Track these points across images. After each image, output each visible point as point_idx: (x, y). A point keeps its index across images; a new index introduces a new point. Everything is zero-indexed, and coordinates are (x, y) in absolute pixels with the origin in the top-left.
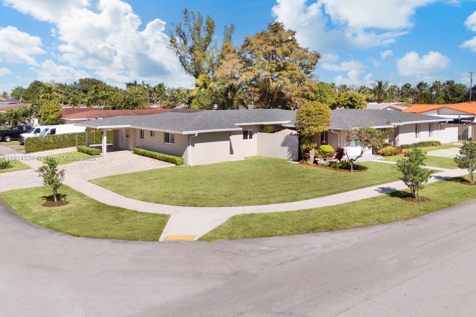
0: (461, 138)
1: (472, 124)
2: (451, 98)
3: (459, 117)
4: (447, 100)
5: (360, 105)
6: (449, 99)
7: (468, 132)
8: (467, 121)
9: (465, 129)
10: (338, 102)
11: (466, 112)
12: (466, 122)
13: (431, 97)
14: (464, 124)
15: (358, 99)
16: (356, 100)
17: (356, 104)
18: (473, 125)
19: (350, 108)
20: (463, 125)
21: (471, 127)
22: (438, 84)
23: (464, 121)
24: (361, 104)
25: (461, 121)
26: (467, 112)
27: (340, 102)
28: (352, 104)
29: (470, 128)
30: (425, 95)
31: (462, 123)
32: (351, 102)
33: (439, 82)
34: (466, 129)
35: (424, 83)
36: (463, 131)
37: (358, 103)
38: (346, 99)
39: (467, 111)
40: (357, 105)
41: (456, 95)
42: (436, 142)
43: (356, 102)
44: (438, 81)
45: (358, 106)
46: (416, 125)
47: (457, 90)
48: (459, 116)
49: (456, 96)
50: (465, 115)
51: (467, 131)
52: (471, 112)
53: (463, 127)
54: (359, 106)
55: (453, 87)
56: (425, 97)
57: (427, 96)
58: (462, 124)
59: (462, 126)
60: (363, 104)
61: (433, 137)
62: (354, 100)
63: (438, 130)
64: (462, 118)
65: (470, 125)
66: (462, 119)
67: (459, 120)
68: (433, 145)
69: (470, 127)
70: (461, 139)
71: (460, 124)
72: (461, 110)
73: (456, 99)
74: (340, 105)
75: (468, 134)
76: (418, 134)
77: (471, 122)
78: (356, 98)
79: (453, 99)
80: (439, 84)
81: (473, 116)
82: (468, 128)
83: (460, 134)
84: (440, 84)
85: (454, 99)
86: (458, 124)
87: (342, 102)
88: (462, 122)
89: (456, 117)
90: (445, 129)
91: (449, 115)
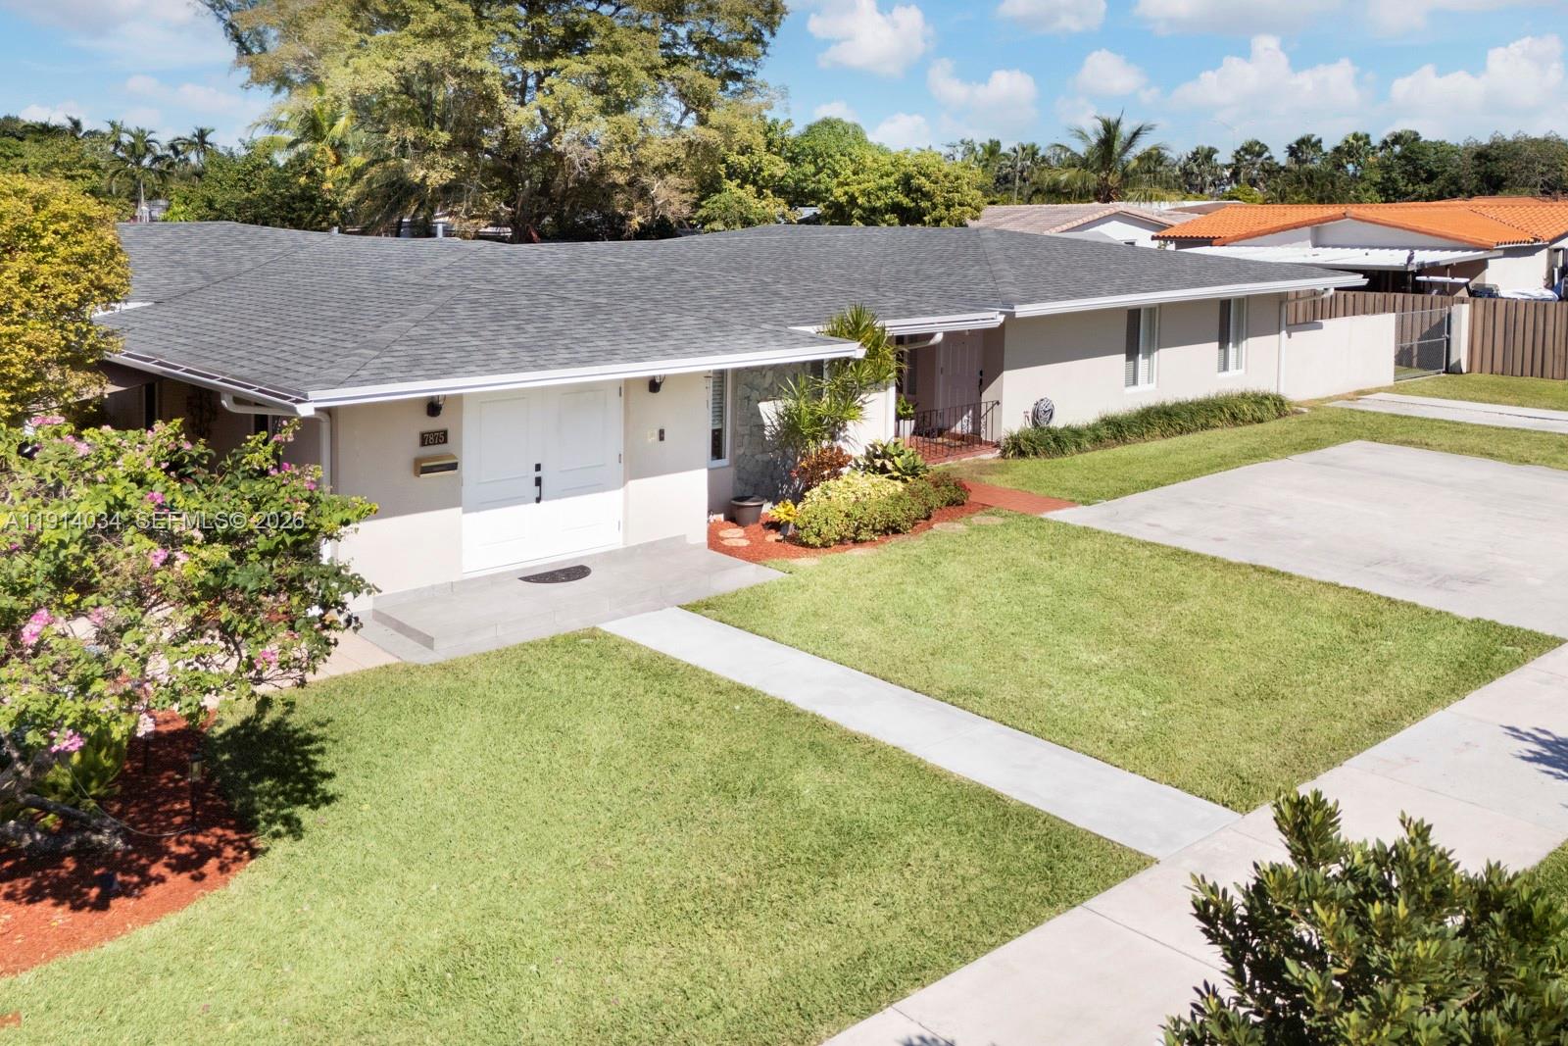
0: (1415, 360)
1: (1472, 294)
2: (1406, 186)
3: (1410, 259)
4: (1391, 192)
5: (948, 208)
6: (1396, 191)
7: (1449, 332)
8: (1448, 279)
9: (1436, 320)
10: (853, 194)
11: (1445, 237)
12: (1443, 285)
13: (1333, 184)
14: (1429, 292)
15: (936, 183)
16: (928, 186)
17: (928, 204)
18: (1480, 301)
19: (903, 223)
20: (1428, 298)
21: (1466, 309)
22: (1361, 143)
23: (1432, 278)
24: (953, 205)
25: (1418, 278)
26: (1450, 239)
27: (857, 195)
28: (913, 205)
29: (1463, 315)
30: (1312, 177)
31: (1421, 292)
32: (907, 196)
33: (1367, 136)
34: (1443, 320)
35: (1314, 140)
36: (1426, 328)
37: (939, 200)
38: (884, 182)
39: (1452, 233)
40: (935, 207)
41: (1424, 176)
42: (1260, 400)
43: (927, 196)
44: (1361, 132)
45: (936, 214)
46: (1134, 314)
47: (1431, 161)
48: (1407, 253)
49: (1422, 180)
50: (1443, 249)
51: (1445, 325)
52: (1469, 236)
53: (1427, 311)
54: (941, 211)
55: (1412, 152)
56: (1310, 182)
57: (1319, 179)
58: (1419, 297)
59: (1419, 304)
60: (961, 204)
61: (1242, 371)
62: (919, 189)
63: (1279, 332)
64: (1423, 264)
65: (1462, 301)
66: (1424, 269)
67: (1408, 273)
68: (1235, 419)
69: (1460, 311)
70: (1415, 364)
71: (1410, 297)
72: (1424, 227)
73: (1423, 188)
74: (860, 207)
75: (1448, 341)
76: (1142, 361)
77: (1466, 285)
78: (927, 176)
79: (1410, 188)
80: (1365, 144)
81: (1480, 254)
82: (1449, 316)
83: (1407, 344)
84: (1368, 143)
85: (1414, 191)
86: (1400, 296)
87: (866, 194)
88: (1424, 282)
89: (1394, 259)
90: (1320, 327)
91: (1367, 250)
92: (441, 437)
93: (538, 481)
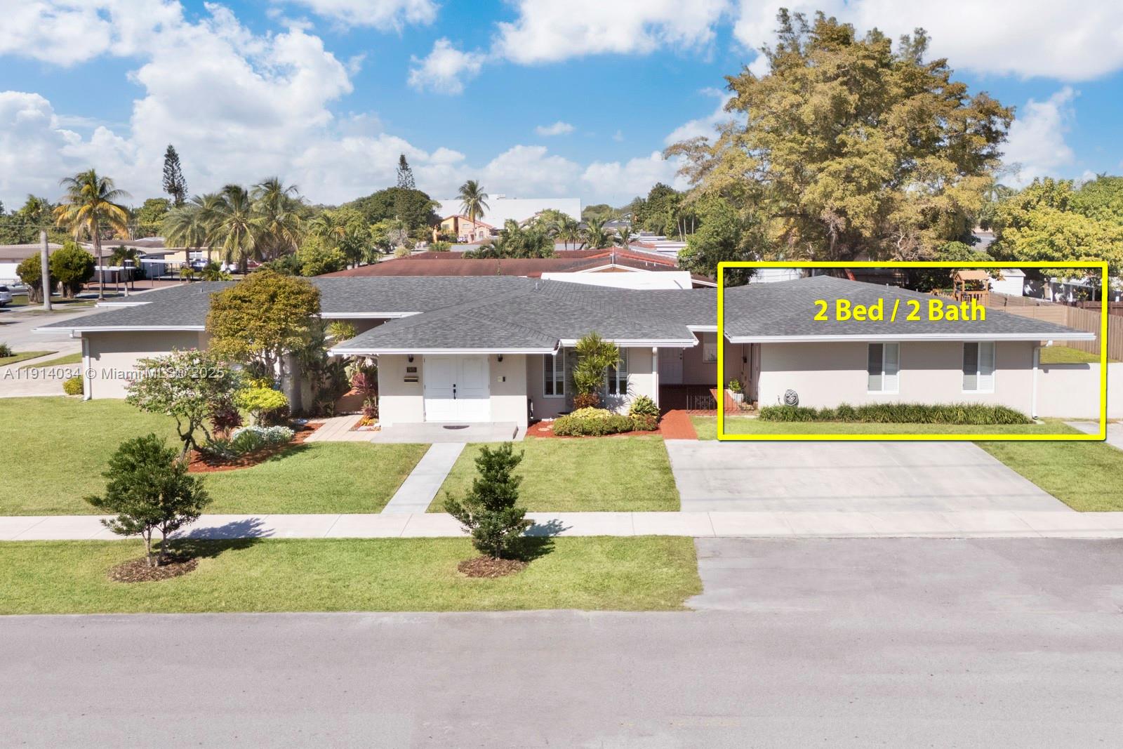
61: (991, 391)
76: (885, 376)
92: (414, 370)
93: (455, 391)
